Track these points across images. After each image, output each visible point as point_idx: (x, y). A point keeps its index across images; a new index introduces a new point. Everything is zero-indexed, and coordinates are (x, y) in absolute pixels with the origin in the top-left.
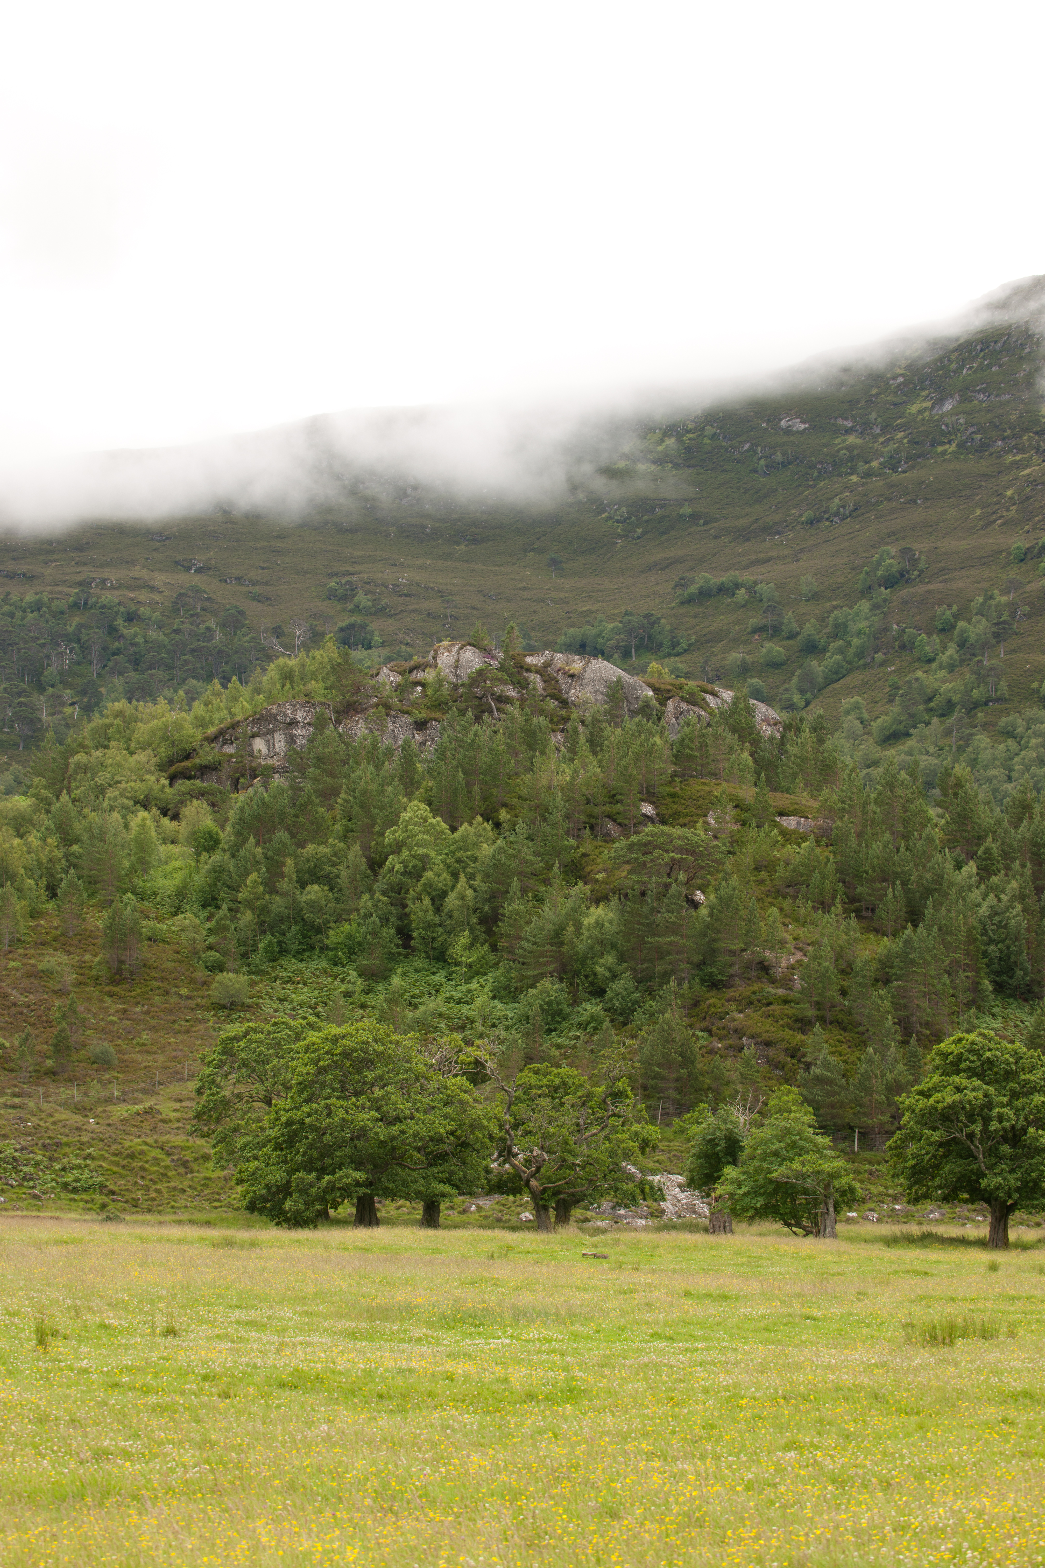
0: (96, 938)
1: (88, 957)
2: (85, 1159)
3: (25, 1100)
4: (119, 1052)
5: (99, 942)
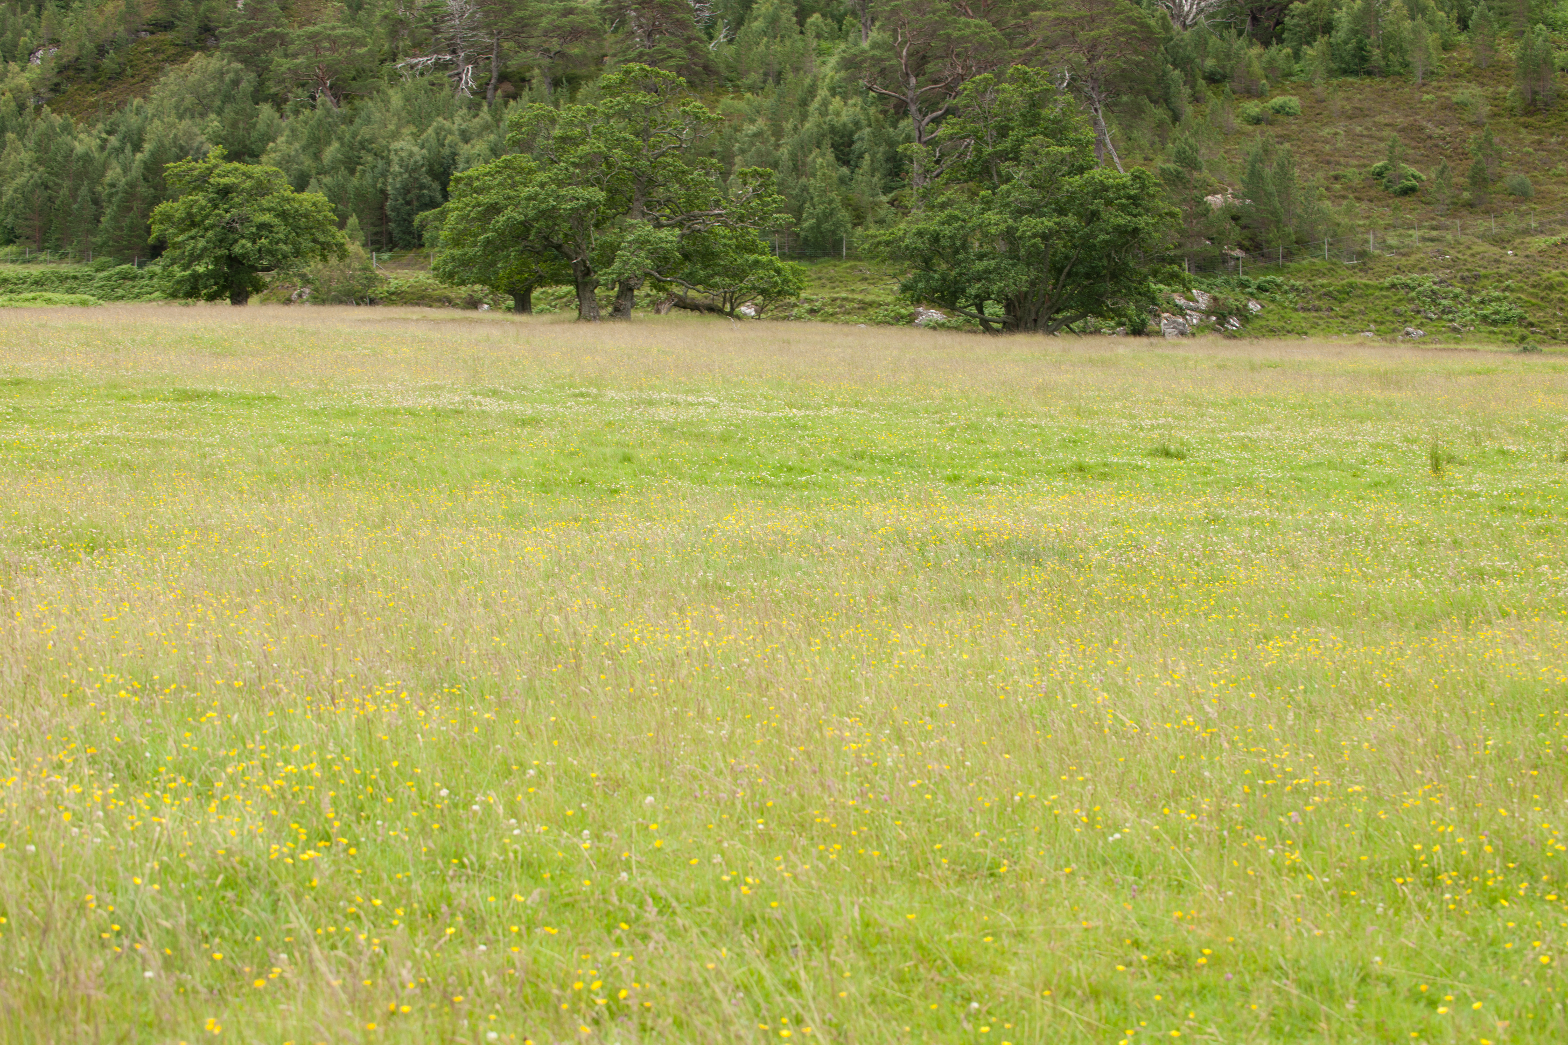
0: (1509, 69)
1: (1501, 88)
2: (1503, 291)
3: (1443, 233)
4: (1536, 183)
5: (1512, 73)
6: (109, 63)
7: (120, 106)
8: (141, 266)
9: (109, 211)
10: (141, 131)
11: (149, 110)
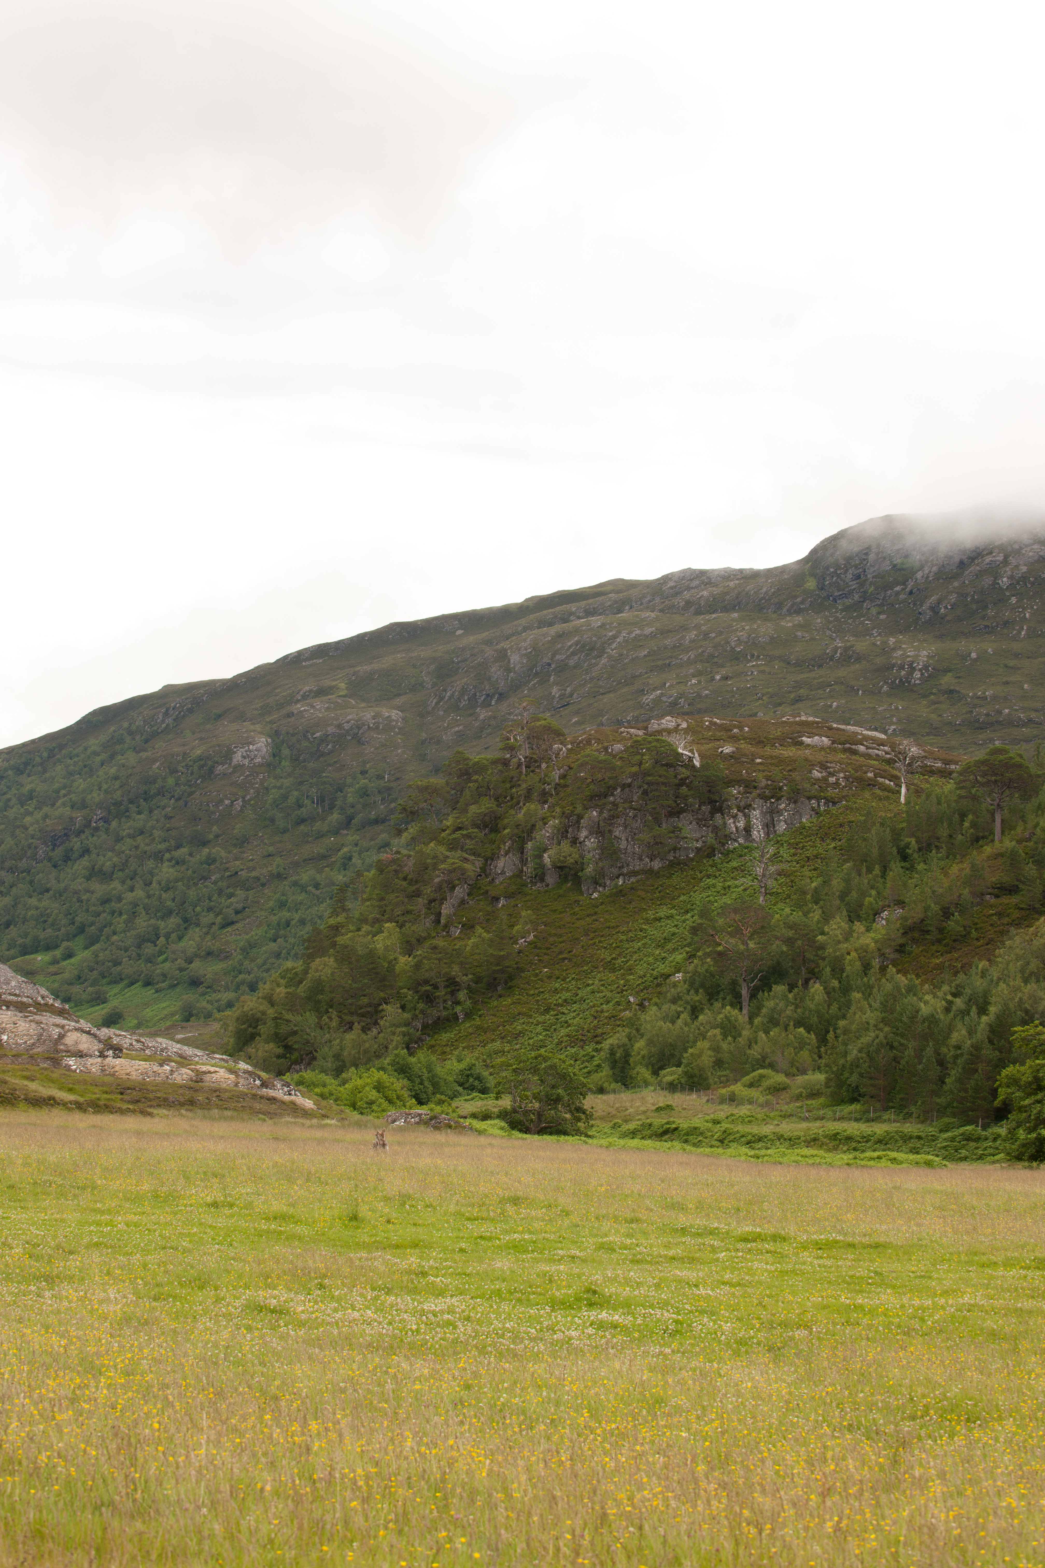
6: (954, 925)
7: (966, 968)
8: (984, 1128)
9: (954, 1073)
10: (986, 994)
11: (995, 973)
